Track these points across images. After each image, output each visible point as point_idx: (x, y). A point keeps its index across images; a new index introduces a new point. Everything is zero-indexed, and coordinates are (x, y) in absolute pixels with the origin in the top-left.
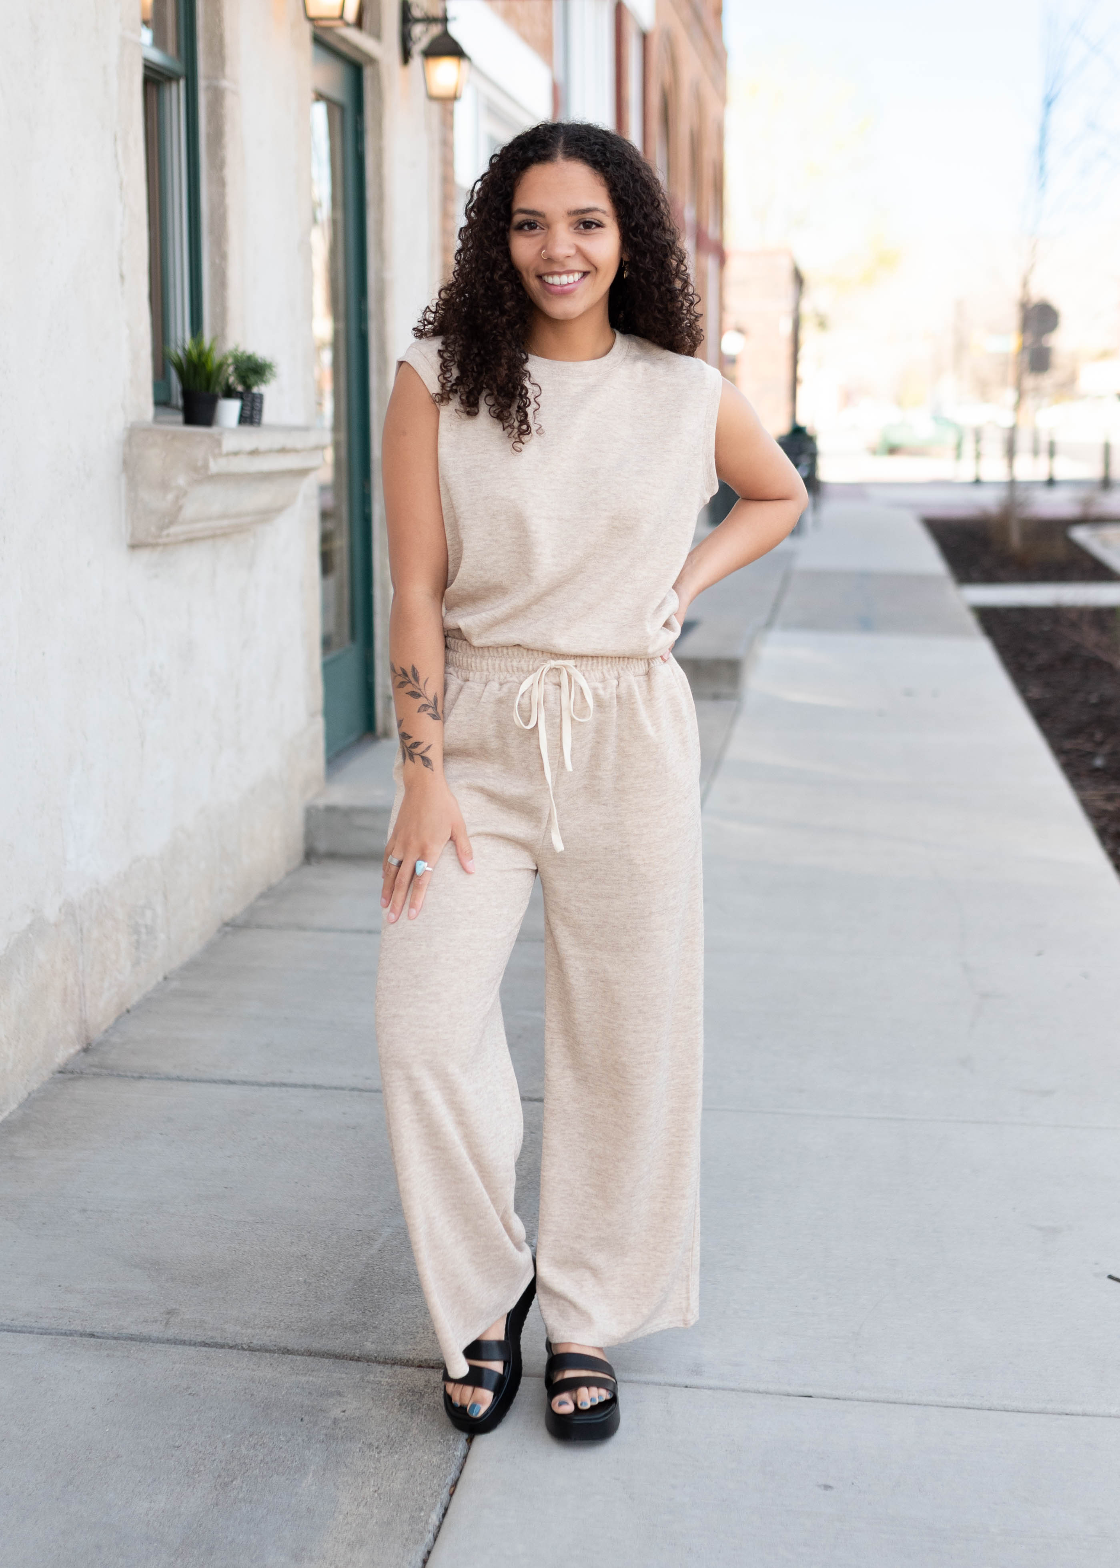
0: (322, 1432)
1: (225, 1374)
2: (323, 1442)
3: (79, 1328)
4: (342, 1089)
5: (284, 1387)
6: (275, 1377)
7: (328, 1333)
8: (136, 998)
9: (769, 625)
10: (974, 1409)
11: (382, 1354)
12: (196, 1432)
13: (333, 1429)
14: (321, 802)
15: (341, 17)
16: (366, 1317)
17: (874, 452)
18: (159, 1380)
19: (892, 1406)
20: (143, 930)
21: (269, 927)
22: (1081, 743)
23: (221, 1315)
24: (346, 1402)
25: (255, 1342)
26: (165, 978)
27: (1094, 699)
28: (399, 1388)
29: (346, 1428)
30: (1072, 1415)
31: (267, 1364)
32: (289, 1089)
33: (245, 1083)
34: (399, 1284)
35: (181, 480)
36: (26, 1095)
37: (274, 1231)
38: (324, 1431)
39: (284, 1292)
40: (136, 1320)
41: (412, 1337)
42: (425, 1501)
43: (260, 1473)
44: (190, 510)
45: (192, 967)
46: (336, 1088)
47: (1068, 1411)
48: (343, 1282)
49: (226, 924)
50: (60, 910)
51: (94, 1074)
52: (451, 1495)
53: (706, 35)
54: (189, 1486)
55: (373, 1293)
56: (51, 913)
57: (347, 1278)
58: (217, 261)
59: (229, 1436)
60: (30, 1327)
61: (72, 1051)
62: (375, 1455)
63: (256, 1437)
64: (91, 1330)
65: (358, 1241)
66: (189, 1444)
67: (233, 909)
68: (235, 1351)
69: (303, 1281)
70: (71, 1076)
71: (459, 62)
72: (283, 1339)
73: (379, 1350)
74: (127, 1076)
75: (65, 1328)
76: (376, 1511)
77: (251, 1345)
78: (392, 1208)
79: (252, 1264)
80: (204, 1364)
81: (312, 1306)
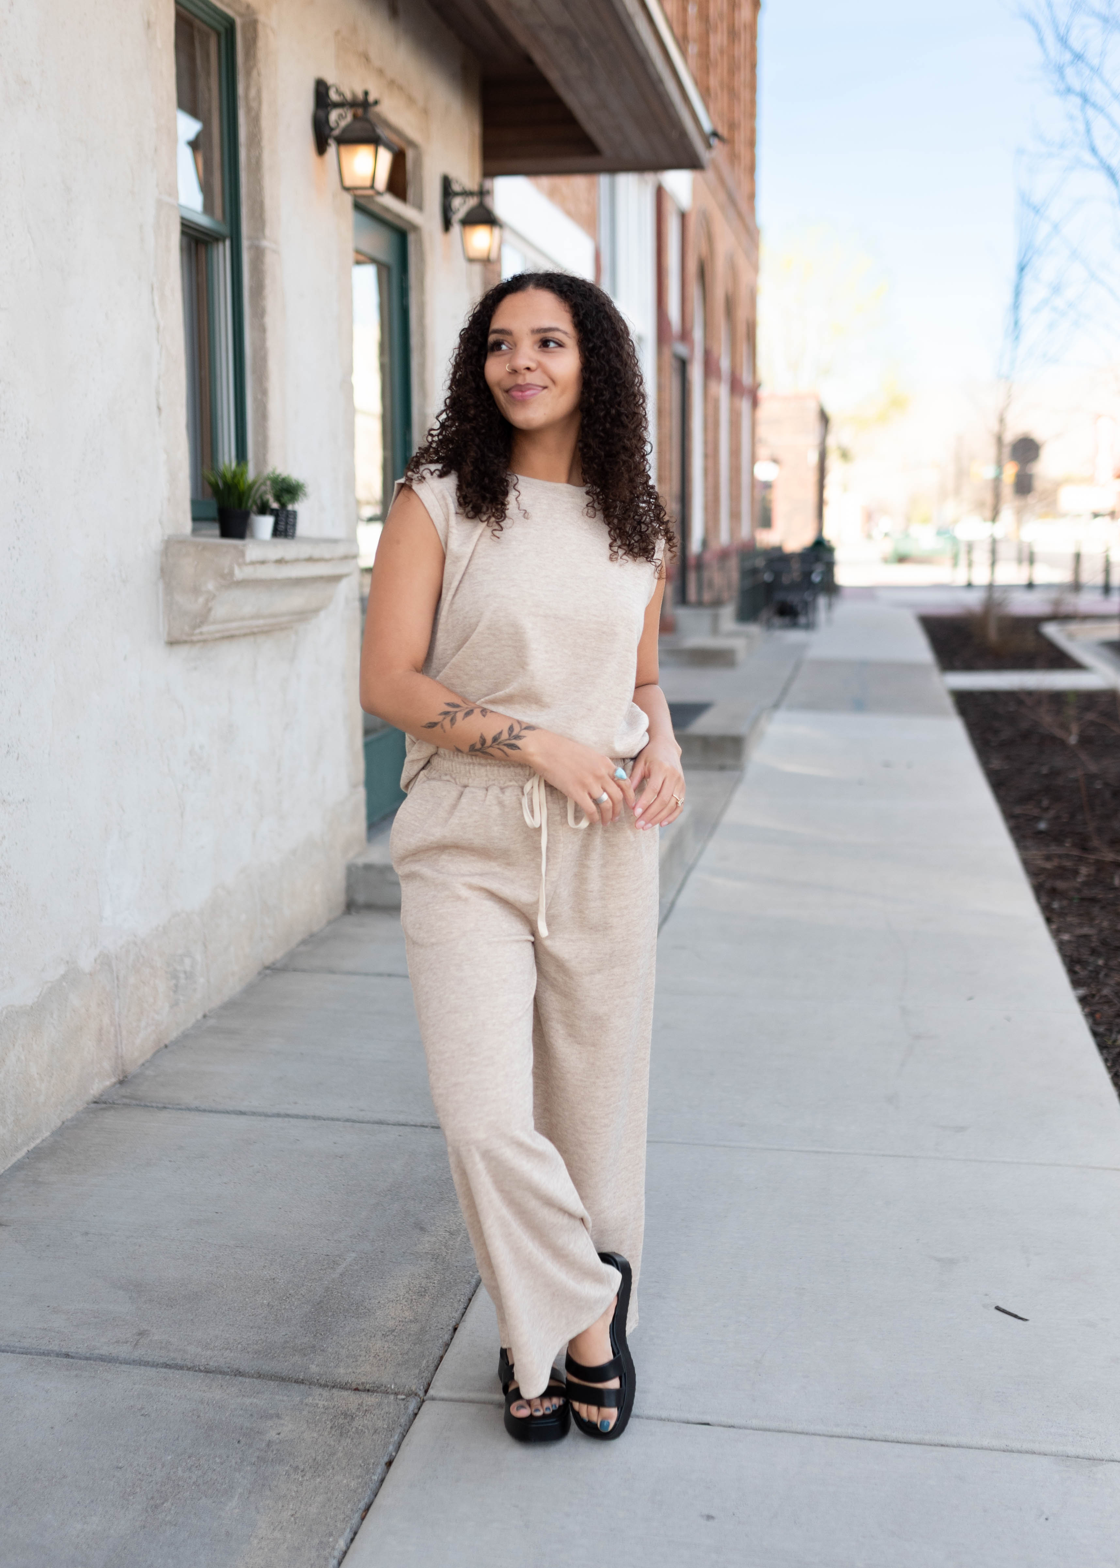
0: (255, 1454)
1: (178, 1395)
2: (254, 1464)
3: (56, 1348)
4: (338, 1120)
5: (229, 1409)
6: (223, 1399)
7: (279, 1356)
8: (174, 1035)
9: (776, 706)
10: (857, 1438)
11: (324, 1376)
12: (140, 1453)
13: (265, 1451)
14: (361, 861)
15: (372, 187)
16: (317, 1340)
17: (886, 560)
18: (117, 1400)
19: (780, 1435)
20: (182, 975)
21: (304, 971)
22: (1031, 809)
23: (186, 1337)
24: (283, 1425)
25: (211, 1364)
26: (205, 1016)
27: (1045, 770)
28: (333, 1411)
29: (278, 1450)
30: (947, 1446)
31: (218, 1385)
32: (291, 1119)
33: (254, 1114)
34: (352, 1308)
35: (211, 586)
36: (59, 1123)
37: (251, 1254)
38: (257, 1454)
39: (248, 1315)
40: (109, 1341)
41: (354, 1360)
42: (336, 1526)
43: (190, 1496)
44: (220, 611)
45: (231, 1006)
46: (332, 1119)
47: (943, 1442)
48: (303, 1305)
49: (267, 968)
50: (95, 960)
51: (124, 1104)
52: (363, 1519)
53: (740, 215)
54: (123, 1507)
55: (327, 1316)
56: (86, 963)
57: (307, 1301)
58: (259, 397)
59: (169, 1457)
60: (13, 1347)
61: (108, 1083)
62: (299, 1478)
63: (194, 1459)
64: (66, 1350)
65: (324, 1266)
66: (131, 1465)
67: (274, 954)
68: (191, 1373)
69: (267, 1304)
70: (104, 1106)
71: (492, 229)
72: (237, 1361)
73: (321, 1372)
74: (152, 1107)
75: (44, 1348)
76: (289, 1536)
77: (207, 1367)
78: (360, 1233)
79: (225, 1287)
80: (161, 1385)
81: (270, 1328)
